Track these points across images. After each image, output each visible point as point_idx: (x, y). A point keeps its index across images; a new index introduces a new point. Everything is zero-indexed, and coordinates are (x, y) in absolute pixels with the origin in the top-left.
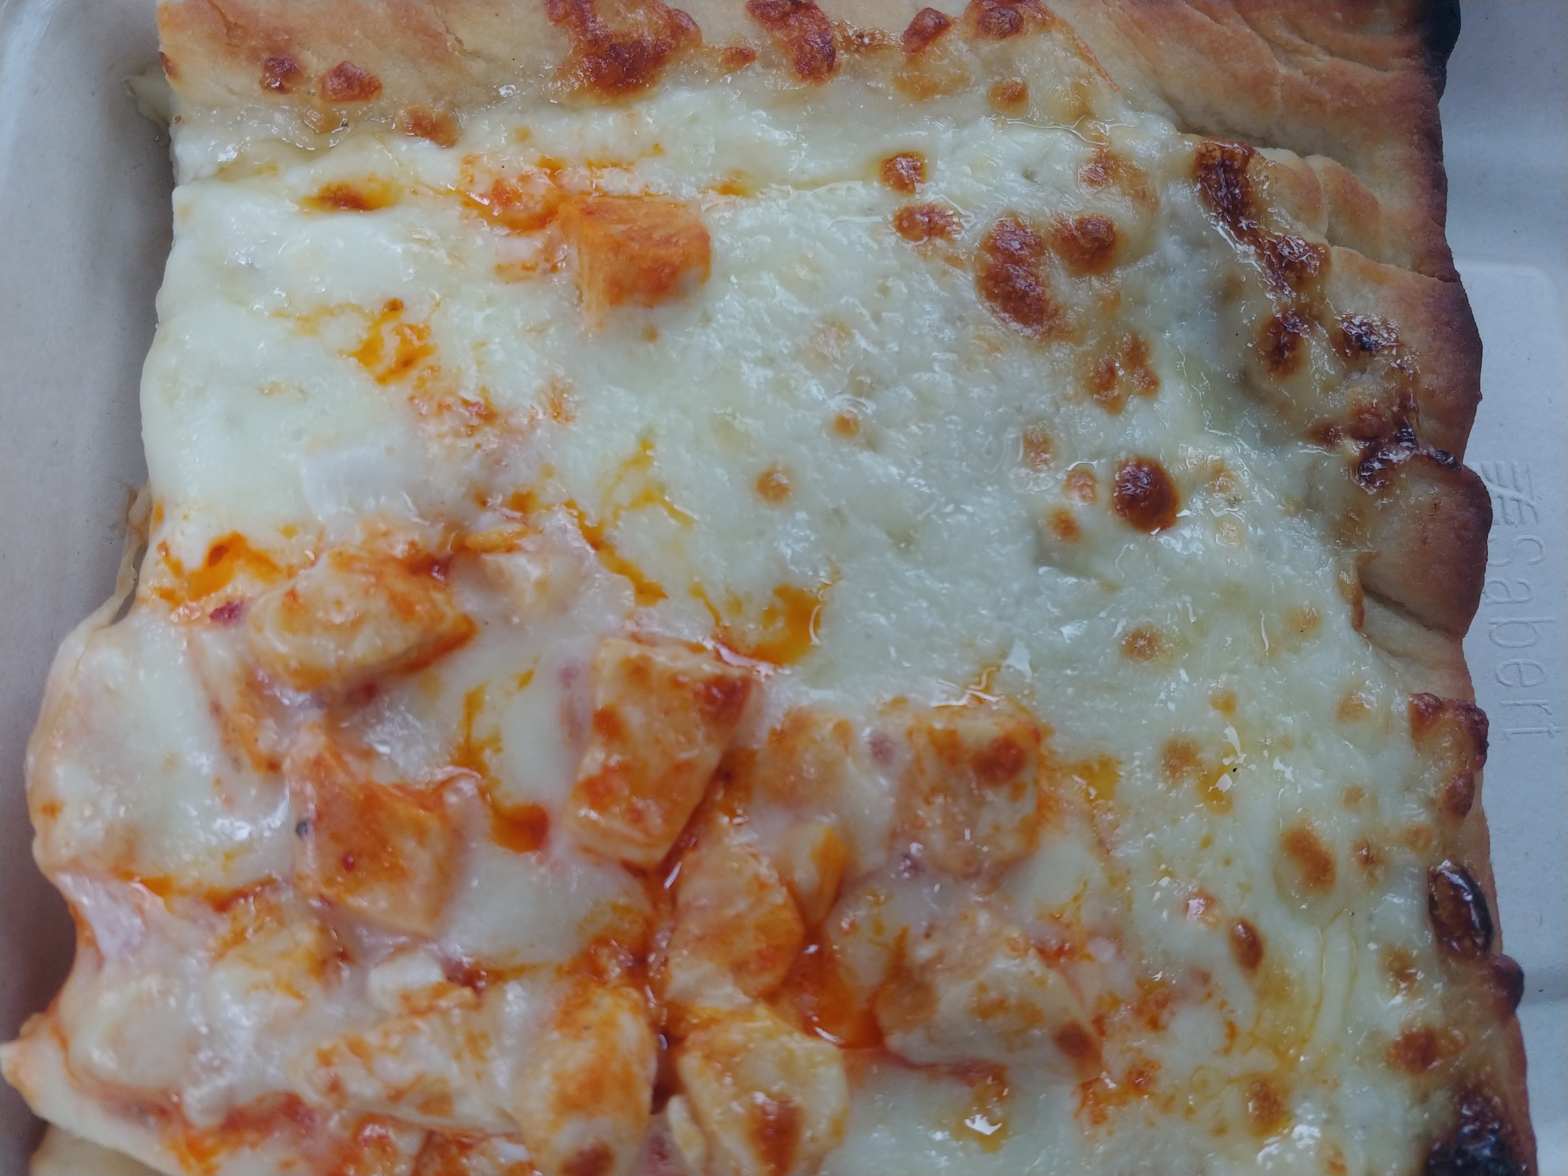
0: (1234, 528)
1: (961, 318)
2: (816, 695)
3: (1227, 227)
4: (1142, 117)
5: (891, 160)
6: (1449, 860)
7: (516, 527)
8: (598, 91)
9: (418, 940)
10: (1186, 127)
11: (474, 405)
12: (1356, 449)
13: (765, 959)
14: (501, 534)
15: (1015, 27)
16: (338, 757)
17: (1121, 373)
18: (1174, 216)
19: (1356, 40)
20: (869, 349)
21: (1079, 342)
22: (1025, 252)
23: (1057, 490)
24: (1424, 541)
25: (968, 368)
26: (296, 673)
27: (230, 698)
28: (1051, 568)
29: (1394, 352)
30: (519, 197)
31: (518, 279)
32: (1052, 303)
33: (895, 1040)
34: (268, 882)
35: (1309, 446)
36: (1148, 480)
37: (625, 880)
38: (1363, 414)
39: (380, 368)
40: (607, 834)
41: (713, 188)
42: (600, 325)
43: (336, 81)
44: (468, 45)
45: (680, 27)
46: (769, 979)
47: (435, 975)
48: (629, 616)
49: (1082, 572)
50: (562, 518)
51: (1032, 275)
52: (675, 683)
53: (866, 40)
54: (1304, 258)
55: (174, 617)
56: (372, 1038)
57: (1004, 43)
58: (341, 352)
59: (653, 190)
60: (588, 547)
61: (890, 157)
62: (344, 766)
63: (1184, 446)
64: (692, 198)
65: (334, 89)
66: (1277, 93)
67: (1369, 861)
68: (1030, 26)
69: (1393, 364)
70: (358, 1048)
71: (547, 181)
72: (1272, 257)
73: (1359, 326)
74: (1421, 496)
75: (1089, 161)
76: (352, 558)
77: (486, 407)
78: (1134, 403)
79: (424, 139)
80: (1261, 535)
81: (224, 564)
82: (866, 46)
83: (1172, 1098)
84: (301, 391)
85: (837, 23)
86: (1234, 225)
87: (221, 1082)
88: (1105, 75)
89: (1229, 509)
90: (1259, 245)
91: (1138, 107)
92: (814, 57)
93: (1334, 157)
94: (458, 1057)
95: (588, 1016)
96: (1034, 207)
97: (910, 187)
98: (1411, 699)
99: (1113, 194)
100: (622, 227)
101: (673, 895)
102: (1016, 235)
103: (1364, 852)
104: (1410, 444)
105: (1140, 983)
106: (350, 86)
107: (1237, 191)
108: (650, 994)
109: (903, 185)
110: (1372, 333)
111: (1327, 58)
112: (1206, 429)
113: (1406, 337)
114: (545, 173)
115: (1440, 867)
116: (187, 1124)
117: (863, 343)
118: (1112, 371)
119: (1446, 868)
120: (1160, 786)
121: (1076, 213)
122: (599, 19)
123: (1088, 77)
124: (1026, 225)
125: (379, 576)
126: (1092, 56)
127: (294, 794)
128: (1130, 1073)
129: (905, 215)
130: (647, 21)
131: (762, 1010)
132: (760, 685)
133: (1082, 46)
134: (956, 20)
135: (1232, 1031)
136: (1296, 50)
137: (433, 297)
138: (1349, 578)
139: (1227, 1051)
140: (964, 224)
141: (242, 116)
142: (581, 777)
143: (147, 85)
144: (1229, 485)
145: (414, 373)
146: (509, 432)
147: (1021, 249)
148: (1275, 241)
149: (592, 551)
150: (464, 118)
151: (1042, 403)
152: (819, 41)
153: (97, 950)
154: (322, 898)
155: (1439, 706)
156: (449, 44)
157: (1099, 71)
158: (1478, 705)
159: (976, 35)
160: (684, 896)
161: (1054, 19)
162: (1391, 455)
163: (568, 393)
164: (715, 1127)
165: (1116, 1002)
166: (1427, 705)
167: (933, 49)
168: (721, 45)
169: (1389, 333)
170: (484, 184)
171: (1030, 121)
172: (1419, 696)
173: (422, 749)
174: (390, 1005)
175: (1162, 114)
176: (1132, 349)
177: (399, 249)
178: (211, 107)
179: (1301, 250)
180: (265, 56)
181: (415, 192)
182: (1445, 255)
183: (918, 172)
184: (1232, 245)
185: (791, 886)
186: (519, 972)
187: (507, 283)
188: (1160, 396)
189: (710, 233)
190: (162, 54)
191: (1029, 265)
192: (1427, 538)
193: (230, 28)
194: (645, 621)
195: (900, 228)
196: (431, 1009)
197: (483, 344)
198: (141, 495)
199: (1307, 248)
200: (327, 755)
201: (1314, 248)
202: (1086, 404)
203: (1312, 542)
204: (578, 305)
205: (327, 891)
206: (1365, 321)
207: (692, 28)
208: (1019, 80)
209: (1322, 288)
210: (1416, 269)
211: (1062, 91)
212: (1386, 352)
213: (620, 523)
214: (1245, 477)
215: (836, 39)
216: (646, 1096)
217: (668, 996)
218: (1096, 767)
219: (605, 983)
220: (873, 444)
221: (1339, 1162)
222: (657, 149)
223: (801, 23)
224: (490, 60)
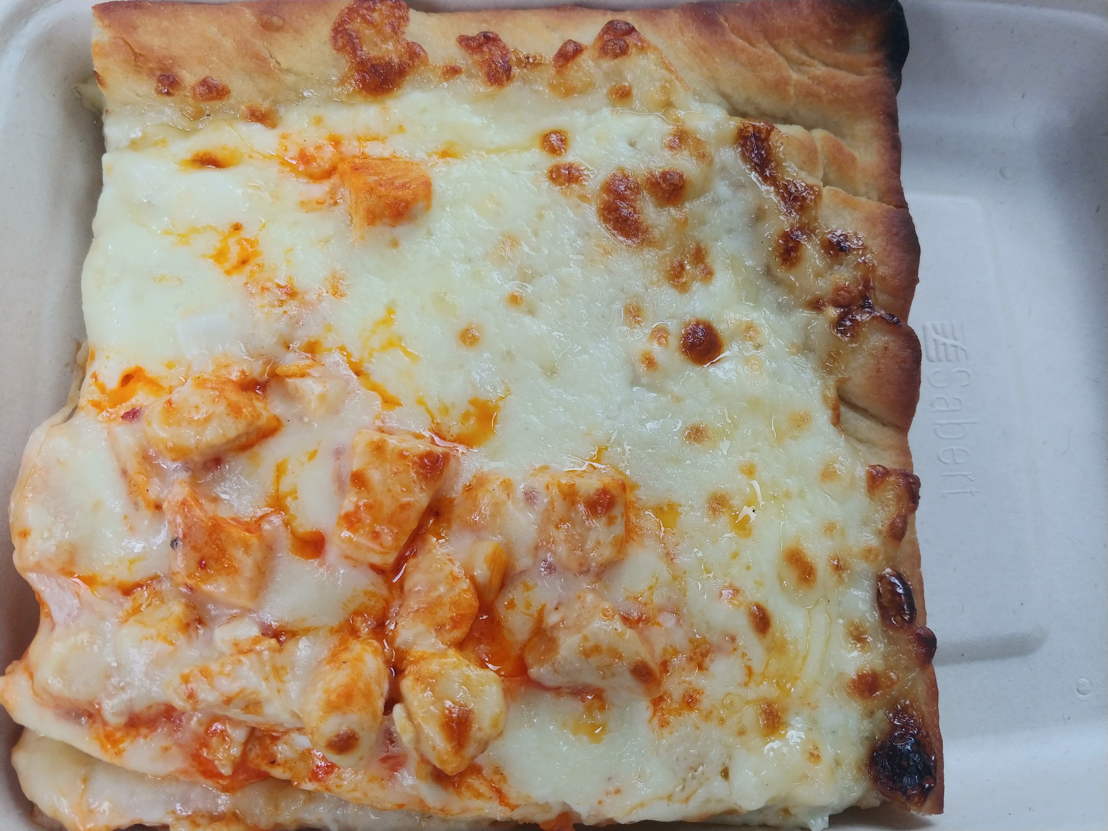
0: (757, 363)
1: (587, 234)
2: (493, 465)
3: (757, 175)
4: (705, 106)
5: (547, 135)
6: (890, 568)
7: (308, 362)
8: (364, 93)
9: (246, 611)
10: (734, 112)
11: (283, 287)
12: (835, 313)
13: (456, 623)
14: (298, 366)
15: (624, 51)
16: (197, 501)
17: (688, 267)
18: (724, 169)
19: (842, 56)
20: (530, 252)
21: (662, 248)
22: (628, 192)
23: (645, 339)
24: (878, 370)
25: (591, 265)
26: (171, 450)
27: (133, 466)
28: (639, 388)
29: (860, 252)
30: (315, 159)
31: (314, 210)
32: (644, 224)
33: (534, 672)
34: (155, 578)
35: (806, 311)
36: (702, 333)
37: (372, 575)
38: (840, 291)
39: (228, 266)
40: (358, 546)
41: (435, 153)
42: (362, 238)
43: (202, 88)
44: (284, 66)
45: (415, 53)
46: (458, 634)
47: (255, 631)
48: (377, 417)
49: (660, 390)
50: (336, 357)
51: (631, 207)
52: (402, 456)
53: (531, 60)
54: (804, 194)
55: (99, 418)
56: (214, 667)
57: (616, 61)
58: (204, 256)
59: (398, 154)
60: (353, 374)
61: (546, 133)
62: (200, 505)
63: (728, 312)
64: (422, 159)
65: (201, 93)
66: (792, 90)
67: (838, 568)
68: (633, 50)
69: (859, 260)
70: (205, 673)
71: (332, 149)
72: (784, 194)
73: (839, 236)
74: (877, 342)
75: (670, 134)
76: (205, 380)
77: (292, 289)
78: (696, 286)
79: (257, 123)
80: (774, 367)
81: (131, 385)
82: (531, 64)
83: (711, 712)
84: (179, 279)
85: (513, 50)
86: (761, 173)
87: (125, 696)
88: (681, 80)
89: (754, 351)
90: (776, 186)
91: (703, 100)
92: (498, 72)
93: (830, 130)
94: (266, 679)
95: (346, 656)
96: (634, 164)
97: (558, 152)
98: (868, 469)
99: (684, 155)
100: (376, 178)
101: (401, 585)
102: (622, 181)
103: (836, 563)
104: (870, 310)
105: (691, 641)
106: (210, 92)
107: (763, 152)
108: (386, 644)
109: (554, 150)
110: (847, 241)
111: (824, 68)
112: (744, 301)
113: (870, 243)
114: (332, 145)
115: (883, 573)
116: (105, 724)
117: (526, 249)
118: (682, 266)
119: (888, 573)
120: (706, 520)
121: (660, 167)
122: (365, 49)
123: (670, 82)
124: (629, 176)
125: (222, 391)
126: (673, 69)
127: (169, 522)
128: (684, 697)
129: (555, 169)
130: (394, 50)
131: (452, 652)
132: (457, 458)
133: (667, 62)
134: (588, 47)
135: (750, 672)
136: (804, 64)
137: (261, 222)
138: (831, 393)
139: (746, 684)
140: (591, 175)
141: (145, 110)
142: (343, 512)
143: (88, 90)
144: (756, 336)
145: (248, 268)
146: (304, 303)
147: (625, 190)
148: (786, 184)
149: (355, 377)
150: (282, 110)
151: (637, 286)
152: (501, 61)
153: (52, 618)
154: (186, 585)
155: (886, 473)
156: (272, 65)
157: (677, 78)
158: (915, 473)
159: (600, 57)
160: (407, 587)
161: (649, 46)
162: (857, 316)
163: (343, 280)
164: (420, 721)
165: (676, 653)
166: (878, 473)
167: (572, 66)
168: (441, 64)
169: (857, 240)
170: (293, 152)
171: (632, 109)
172: (873, 467)
173: (249, 497)
174: (226, 648)
175: (719, 104)
176: (696, 253)
177: (240, 192)
178: (126, 104)
179: (803, 189)
180: (158, 73)
181: (251, 157)
182: (899, 192)
183: (564, 143)
184: (760, 186)
185: (472, 579)
186: (306, 631)
187: (307, 212)
188: (714, 282)
189: (432, 181)
190: (95, 72)
191: (630, 201)
192: (880, 368)
193: (137, 56)
194: (387, 420)
195: (551, 178)
196: (250, 651)
197: (291, 250)
198: (84, 346)
199: (807, 188)
200: (189, 499)
201: (811, 187)
202: (664, 287)
203: (808, 371)
204: (350, 225)
205: (190, 582)
206: (843, 233)
207: (422, 53)
208: (626, 84)
209: (816, 213)
210: (880, 200)
211: (654, 91)
212: (855, 253)
213: (373, 360)
214: (766, 332)
215: (512, 60)
216: (380, 704)
217: (396, 645)
218: (666, 508)
219: (359, 637)
220: (531, 312)
221: (816, 753)
222: (401, 129)
223: (490, 50)
224: (297, 74)
